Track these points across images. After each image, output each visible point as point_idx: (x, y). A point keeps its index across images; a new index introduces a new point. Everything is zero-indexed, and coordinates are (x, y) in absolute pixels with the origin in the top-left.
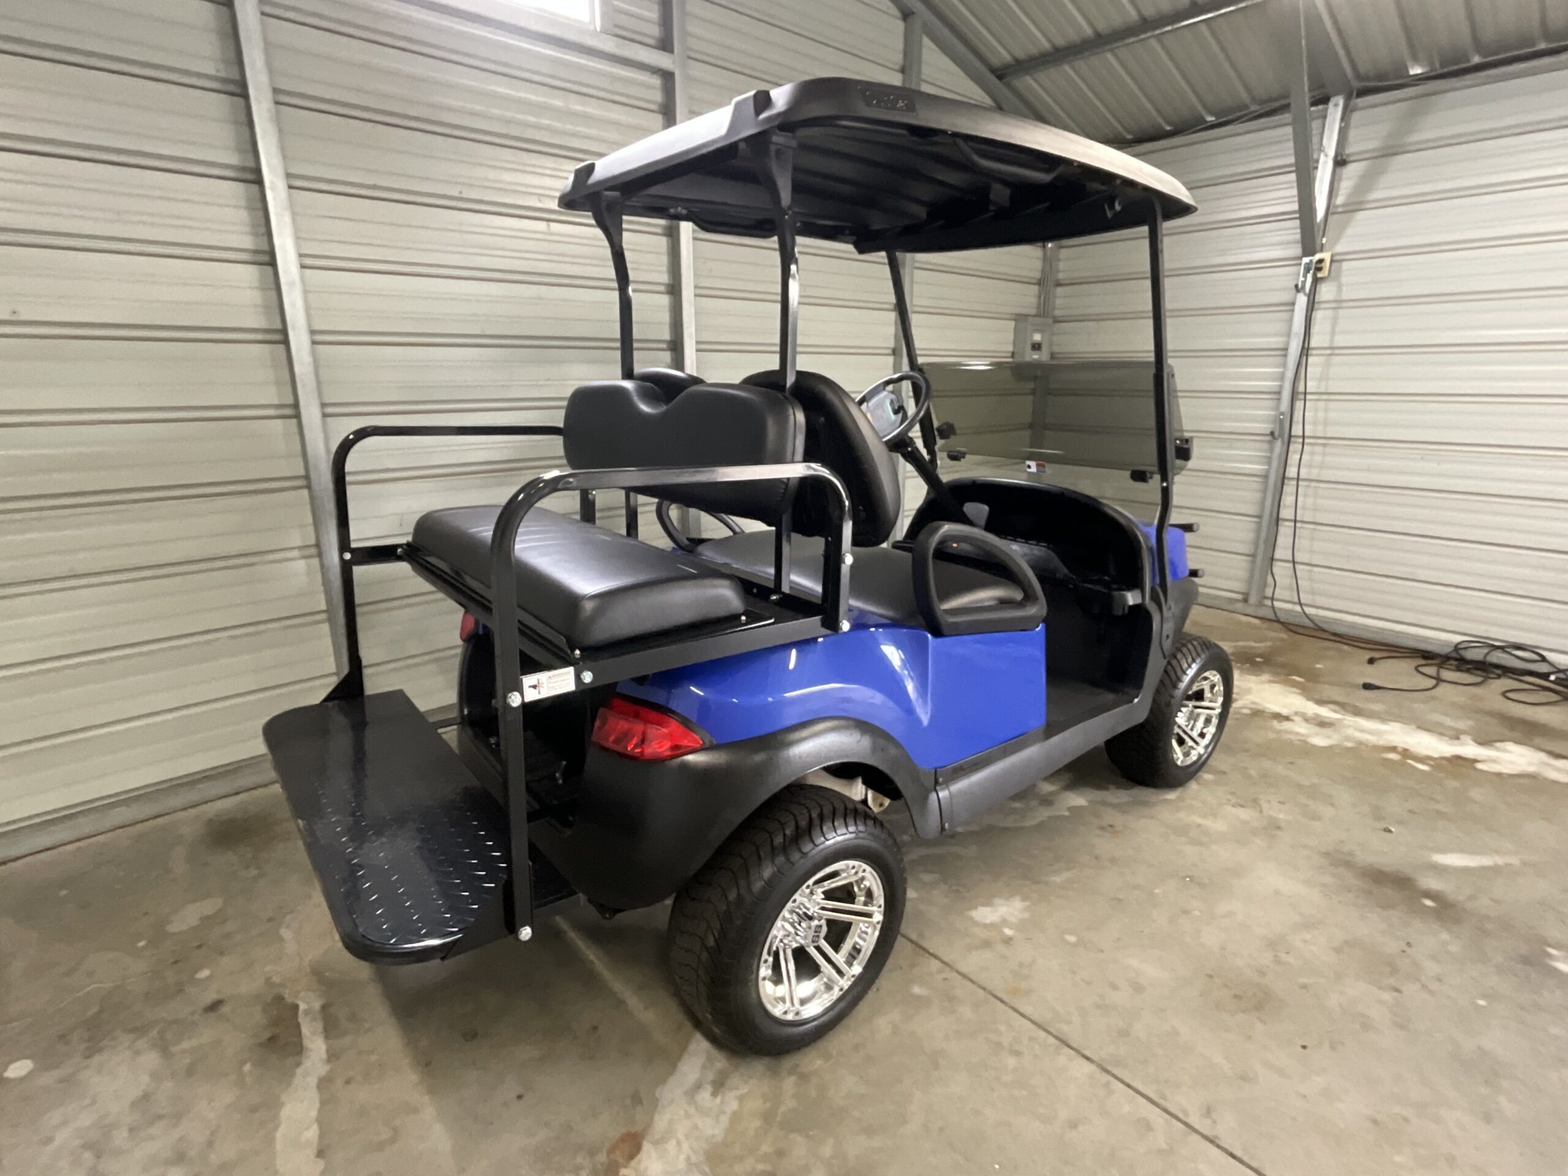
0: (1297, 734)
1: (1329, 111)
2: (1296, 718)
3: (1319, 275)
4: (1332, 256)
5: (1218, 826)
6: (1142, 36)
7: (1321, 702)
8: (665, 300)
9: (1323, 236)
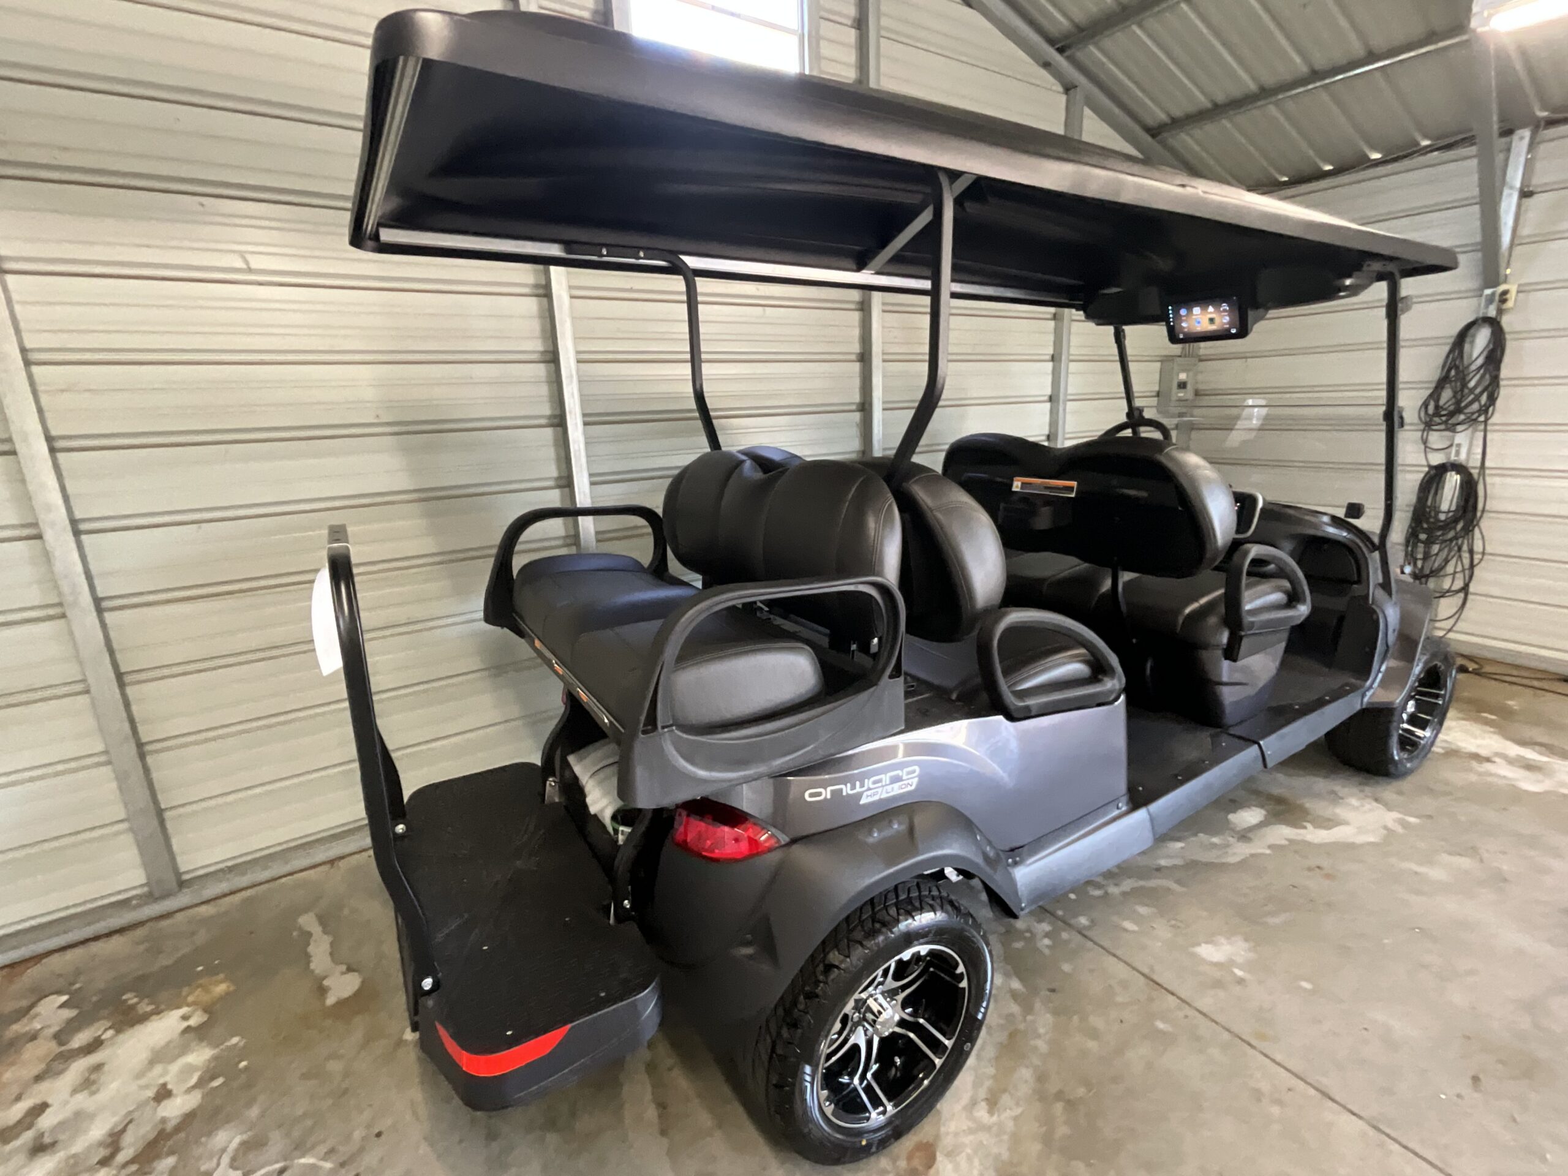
0: (1504, 777)
1: (1514, 145)
2: (1497, 759)
3: (1505, 306)
4: (1519, 285)
5: (1436, 873)
6: (1310, 87)
7: (1523, 743)
8: (856, 367)
9: (1508, 265)
